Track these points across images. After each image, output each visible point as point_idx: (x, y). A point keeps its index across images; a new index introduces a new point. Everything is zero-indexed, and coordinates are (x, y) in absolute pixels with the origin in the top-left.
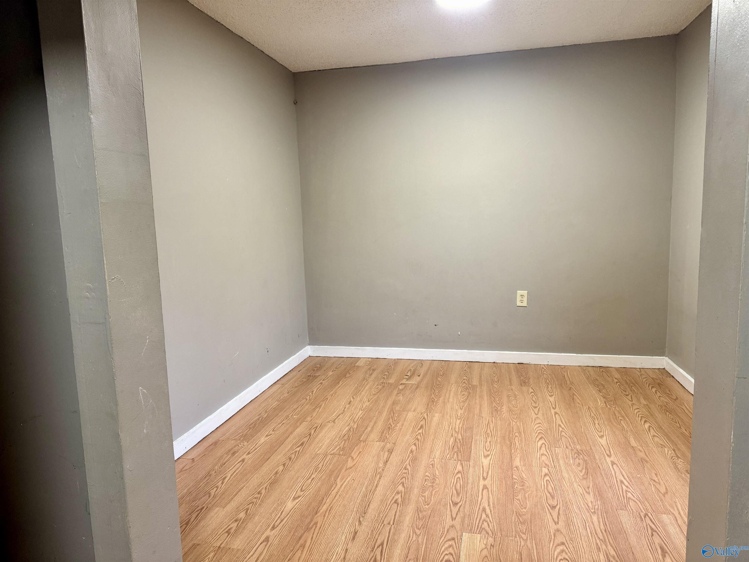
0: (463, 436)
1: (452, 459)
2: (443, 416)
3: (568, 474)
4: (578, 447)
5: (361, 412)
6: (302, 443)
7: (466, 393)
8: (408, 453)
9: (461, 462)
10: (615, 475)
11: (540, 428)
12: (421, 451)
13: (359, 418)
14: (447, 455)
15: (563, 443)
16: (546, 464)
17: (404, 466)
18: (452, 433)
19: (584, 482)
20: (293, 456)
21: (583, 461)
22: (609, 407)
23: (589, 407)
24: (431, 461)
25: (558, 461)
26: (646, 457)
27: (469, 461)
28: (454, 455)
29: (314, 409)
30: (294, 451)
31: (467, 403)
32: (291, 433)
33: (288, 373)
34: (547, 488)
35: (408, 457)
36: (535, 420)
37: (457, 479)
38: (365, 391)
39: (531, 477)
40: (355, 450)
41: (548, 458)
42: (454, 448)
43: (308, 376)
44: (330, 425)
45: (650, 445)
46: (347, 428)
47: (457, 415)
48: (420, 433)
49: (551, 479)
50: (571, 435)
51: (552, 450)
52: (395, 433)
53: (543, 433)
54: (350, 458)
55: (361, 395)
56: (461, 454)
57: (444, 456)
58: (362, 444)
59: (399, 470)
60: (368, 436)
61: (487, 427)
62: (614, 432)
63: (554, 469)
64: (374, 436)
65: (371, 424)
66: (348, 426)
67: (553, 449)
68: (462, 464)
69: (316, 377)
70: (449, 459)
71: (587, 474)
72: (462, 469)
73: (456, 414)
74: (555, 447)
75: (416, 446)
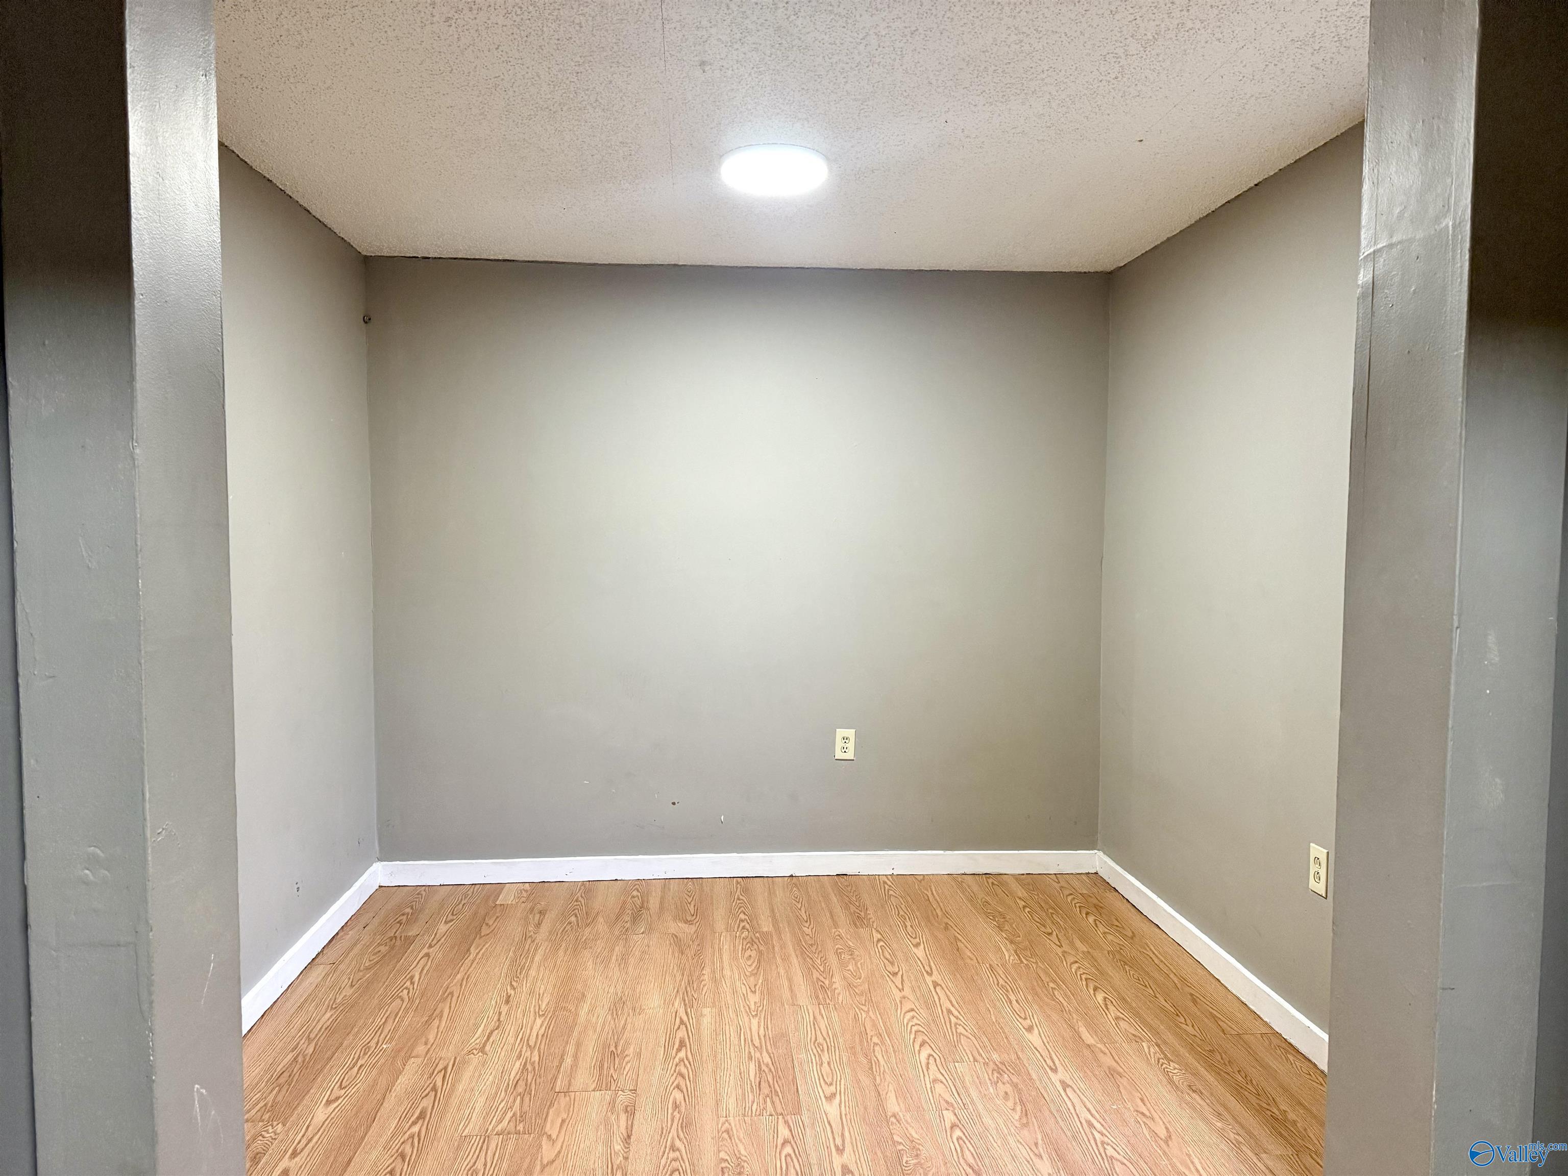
0: (772, 1055)
1: (765, 1114)
2: (720, 1014)
3: (993, 1119)
4: (994, 1057)
5: (539, 1021)
6: (421, 1113)
7: (753, 953)
8: (670, 1111)
9: (784, 1118)
10: (1075, 1110)
11: (915, 1021)
12: (696, 1102)
13: (540, 1037)
14: (752, 1105)
15: (965, 1050)
16: (947, 1102)
17: (669, 1143)
18: (750, 1053)
19: (1025, 1132)
20: (408, 1149)
21: (1011, 1085)
22: (1025, 962)
23: (990, 965)
24: (722, 1125)
25: (967, 1091)
26: (1115, 1064)
27: (801, 1115)
28: (765, 1102)
29: (428, 1023)
30: (406, 1136)
31: (761, 977)
32: (388, 1089)
33: (337, 934)
34: (963, 1155)
35: (673, 1120)
36: (901, 1002)
37: (786, 1160)
38: (535, 965)
39: (927, 1136)
40: (550, 1118)
41: (947, 1088)
42: (761, 1086)
43: (391, 939)
44: (475, 1060)
45: (1117, 1038)
46: (518, 1064)
47: (749, 1008)
48: (682, 1060)
49: (964, 1134)
50: (976, 1031)
51: (949, 1068)
52: (629, 1065)
53: (923, 1032)
54: (545, 1138)
55: (530, 979)
56: (780, 1099)
57: (747, 1109)
58: (563, 1101)
59: (661, 1154)
60: (570, 1080)
61: (815, 1029)
62: (1049, 1016)
63: (965, 1111)
64: (583, 1078)
65: (571, 1049)
66: (519, 1057)
67: (951, 1066)
68: (786, 1122)
69: (409, 941)
70: (757, 1114)
71: (1026, 1115)
72: (790, 1134)
73: (745, 1005)
74: (954, 1062)
75: (682, 1091)
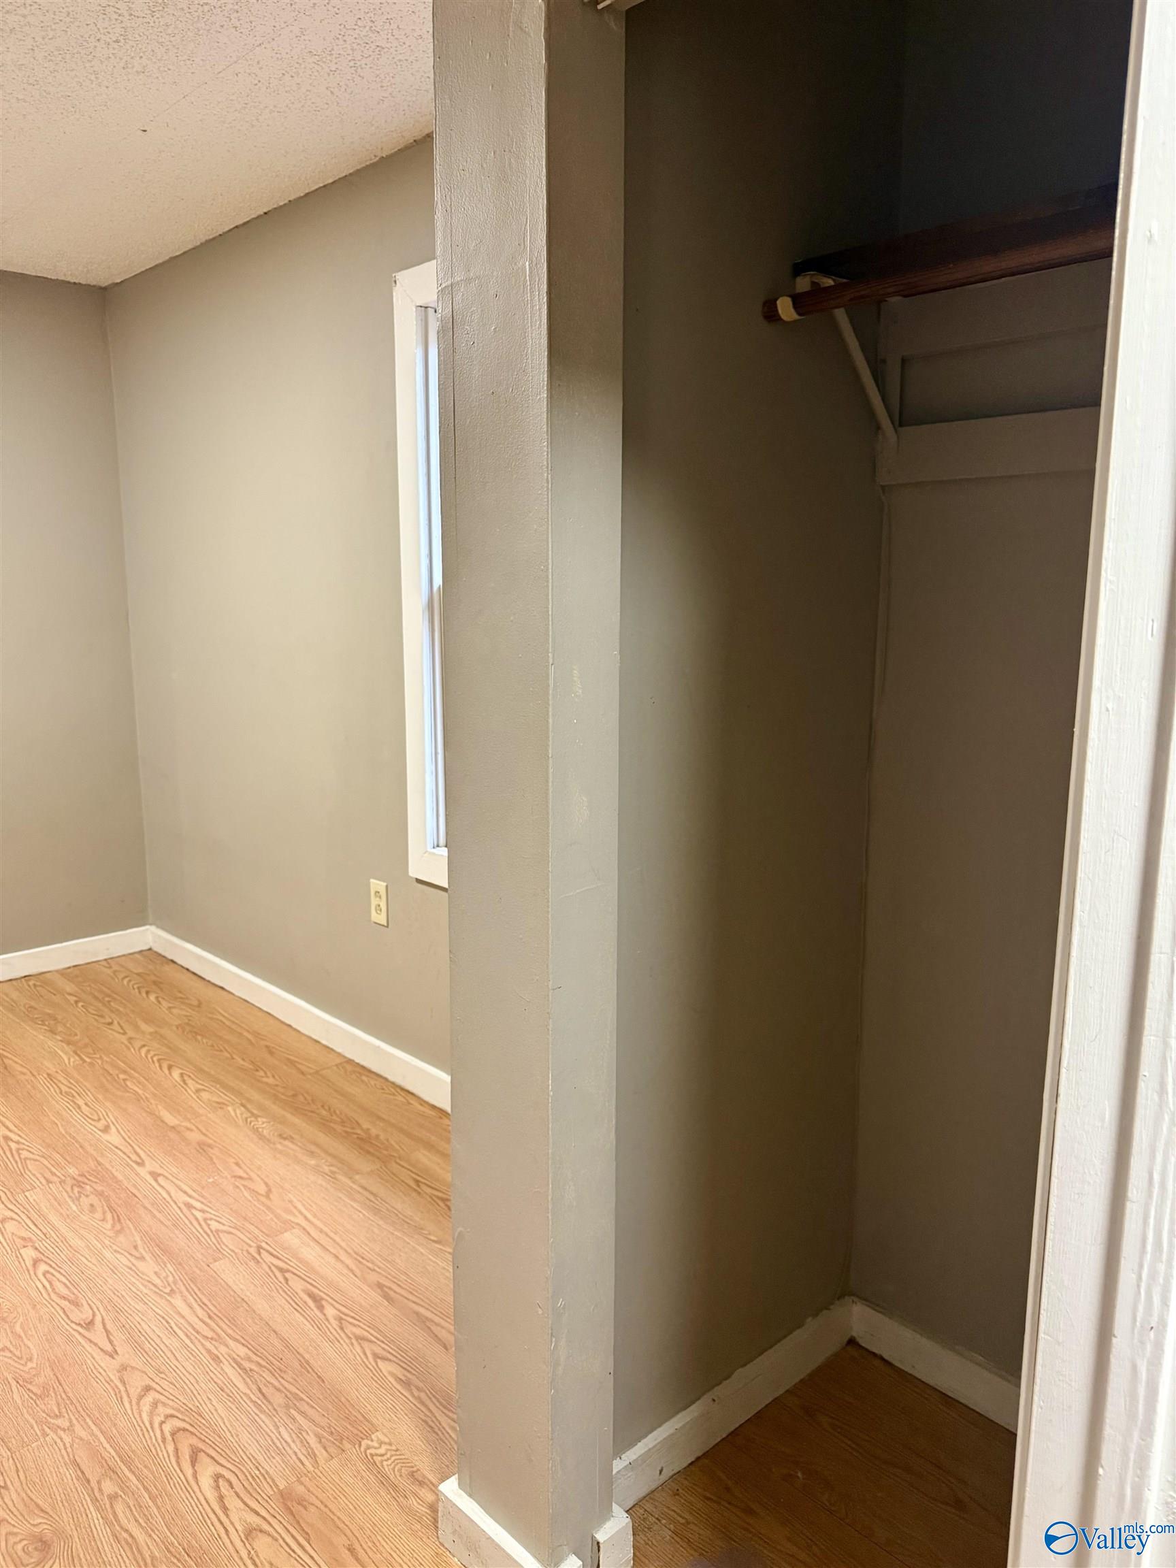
3: (82, 1237)
4: (71, 1171)
10: (171, 1197)
15: (34, 1175)
16: (24, 1239)
19: (121, 1238)
21: (96, 1196)
26: (203, 1138)
34: (53, 1289)
41: (20, 1223)
45: (201, 1111)
49: (51, 1266)
50: (44, 1151)
51: (20, 1201)
62: (125, 1110)
63: (48, 1241)
67: (21, 1198)
71: (119, 1220)
74: (24, 1192)
